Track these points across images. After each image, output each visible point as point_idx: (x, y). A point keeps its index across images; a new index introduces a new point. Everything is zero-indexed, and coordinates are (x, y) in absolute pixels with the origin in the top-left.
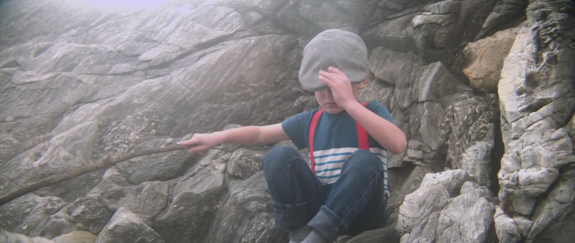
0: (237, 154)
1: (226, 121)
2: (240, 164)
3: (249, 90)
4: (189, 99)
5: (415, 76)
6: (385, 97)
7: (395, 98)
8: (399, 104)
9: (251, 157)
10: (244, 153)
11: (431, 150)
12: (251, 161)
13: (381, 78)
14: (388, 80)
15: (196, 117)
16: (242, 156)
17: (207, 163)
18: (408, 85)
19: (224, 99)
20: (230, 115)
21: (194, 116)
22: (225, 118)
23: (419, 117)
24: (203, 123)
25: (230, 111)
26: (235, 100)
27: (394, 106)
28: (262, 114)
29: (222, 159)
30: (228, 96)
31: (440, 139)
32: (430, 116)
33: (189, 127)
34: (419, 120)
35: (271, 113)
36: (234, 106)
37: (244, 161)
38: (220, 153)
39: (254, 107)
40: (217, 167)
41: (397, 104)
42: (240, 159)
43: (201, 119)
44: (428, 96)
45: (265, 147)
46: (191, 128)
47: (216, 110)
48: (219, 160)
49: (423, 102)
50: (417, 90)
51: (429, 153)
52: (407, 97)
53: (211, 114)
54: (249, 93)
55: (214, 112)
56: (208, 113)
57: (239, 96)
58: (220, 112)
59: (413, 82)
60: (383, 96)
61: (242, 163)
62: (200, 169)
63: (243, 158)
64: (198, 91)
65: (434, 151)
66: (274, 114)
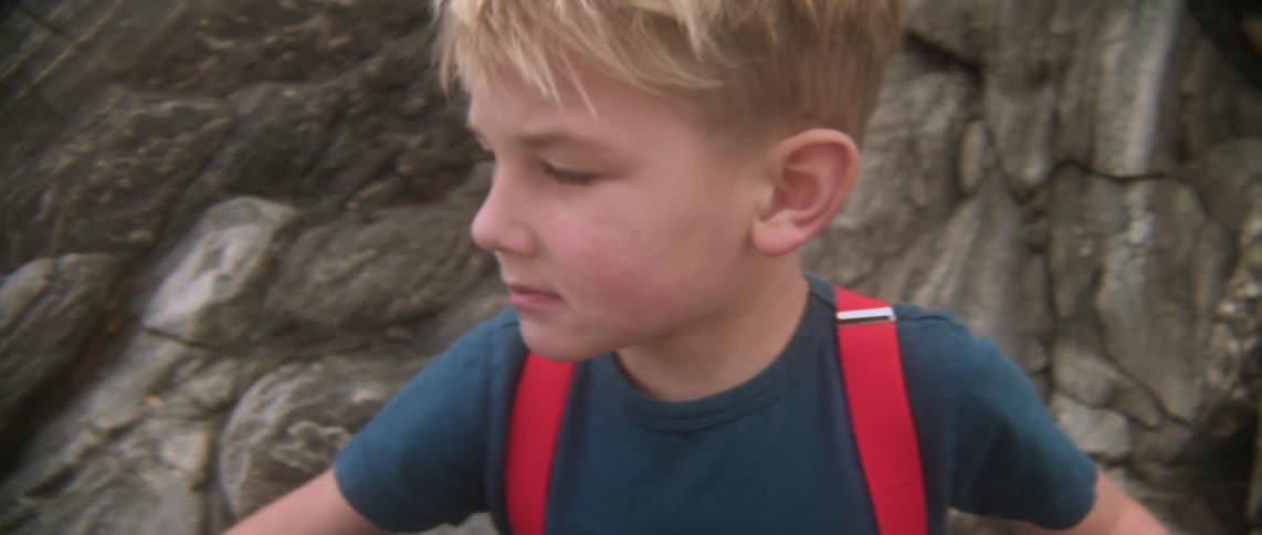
0: (263, 405)
1: (211, 178)
2: (280, 465)
3: (316, 22)
4: (44, 73)
5: (1071, 39)
6: (937, 123)
7: (990, 137)
8: (1010, 167)
9: (334, 413)
10: (297, 395)
11: (1161, 409)
12: (334, 437)
13: (921, 27)
14: (950, 39)
15: (71, 168)
16: (292, 417)
17: (123, 418)
18: (1042, 76)
19: (207, 64)
20: (231, 150)
21: (65, 161)
22: (206, 162)
23: (1099, 239)
24: (106, 197)
25: (229, 133)
26: (250, 74)
27: (986, 171)
28: (376, 145)
29: (196, 402)
30: (222, 54)
31: (1214, 376)
32: (1157, 251)
33: (41, 217)
34: (1099, 251)
35: (415, 141)
36: (249, 100)
37: (297, 445)
38: (182, 361)
39: (337, 116)
40: (169, 453)
41: (999, 164)
42: (281, 434)
43: (94, 178)
44: (1152, 157)
45: (393, 332)
46: (49, 222)
47: (167, 128)
48: (178, 401)
49: (1125, 182)
50: (1088, 113)
51: (1155, 429)
52: (1039, 133)
53: (142, 150)
54: (315, 35)
55: (155, 142)
56: (128, 145)
57: (270, 53)
58: (184, 138)
59: (1064, 65)
60: (928, 112)
61: (290, 454)
62: (90, 453)
63: (293, 430)
64: (85, 36)
65: (1178, 421)
66: (425, 145)
